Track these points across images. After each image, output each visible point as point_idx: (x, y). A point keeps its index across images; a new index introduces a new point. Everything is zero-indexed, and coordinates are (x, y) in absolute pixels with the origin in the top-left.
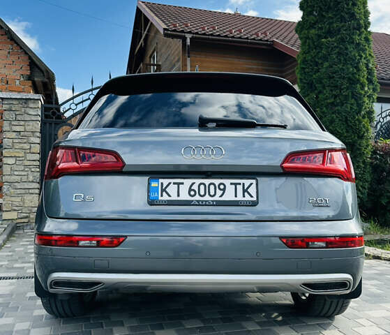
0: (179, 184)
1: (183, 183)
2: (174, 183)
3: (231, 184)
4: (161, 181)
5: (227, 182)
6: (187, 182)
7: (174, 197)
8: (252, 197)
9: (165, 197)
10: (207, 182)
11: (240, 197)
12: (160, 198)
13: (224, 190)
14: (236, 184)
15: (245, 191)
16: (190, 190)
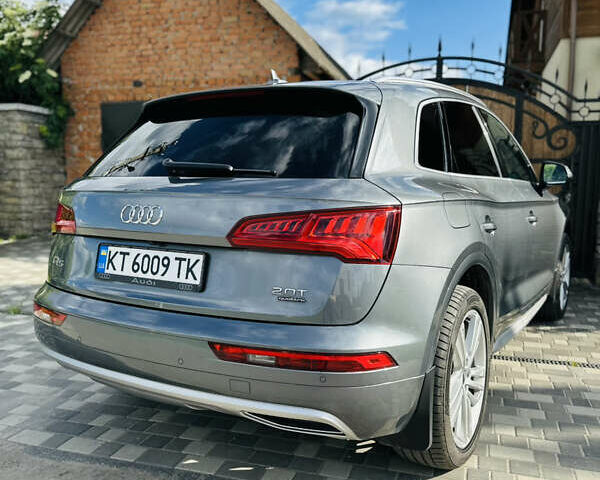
0: (124, 254)
1: (128, 254)
2: (121, 253)
3: (176, 259)
4: (110, 248)
5: (172, 255)
7: (118, 272)
8: (195, 279)
9: (110, 271)
10: (152, 253)
11: (182, 279)
12: (106, 271)
13: (167, 266)
14: (181, 260)
15: (189, 270)
16: (135, 263)
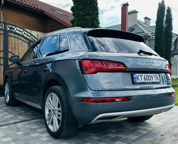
0: (141, 76)
1: (142, 76)
2: (140, 76)
3: (154, 76)
4: (136, 74)
5: (153, 75)
6: (143, 75)
7: (141, 81)
8: (159, 80)
9: (138, 81)
10: (148, 75)
11: (156, 81)
12: (137, 81)
13: (152, 78)
14: (155, 76)
15: (157, 78)
16: (145, 78)
